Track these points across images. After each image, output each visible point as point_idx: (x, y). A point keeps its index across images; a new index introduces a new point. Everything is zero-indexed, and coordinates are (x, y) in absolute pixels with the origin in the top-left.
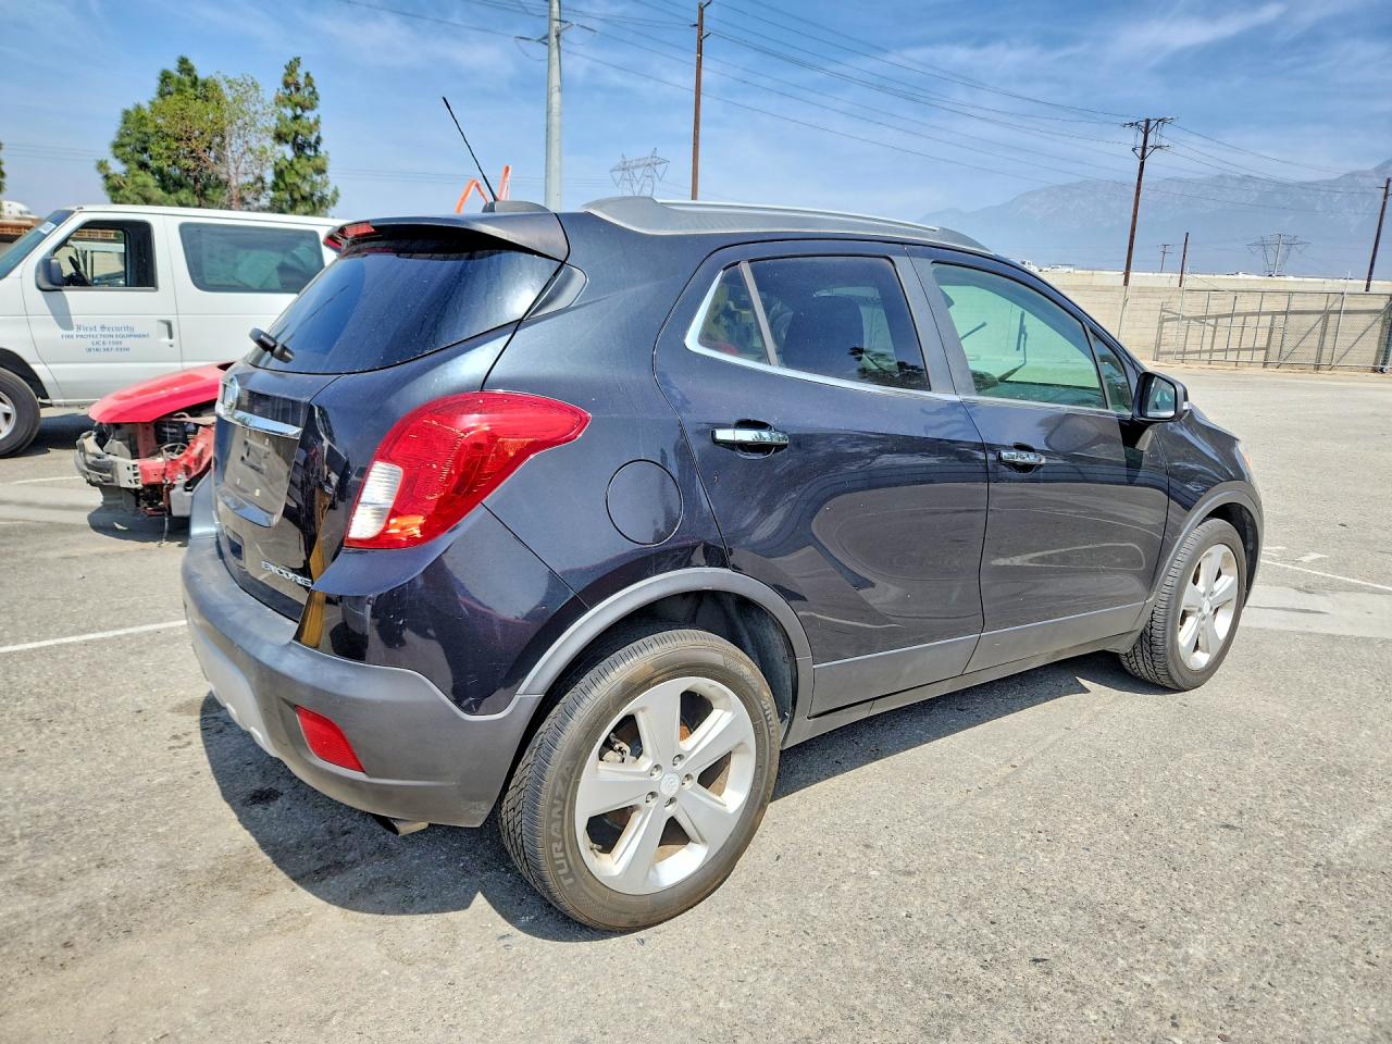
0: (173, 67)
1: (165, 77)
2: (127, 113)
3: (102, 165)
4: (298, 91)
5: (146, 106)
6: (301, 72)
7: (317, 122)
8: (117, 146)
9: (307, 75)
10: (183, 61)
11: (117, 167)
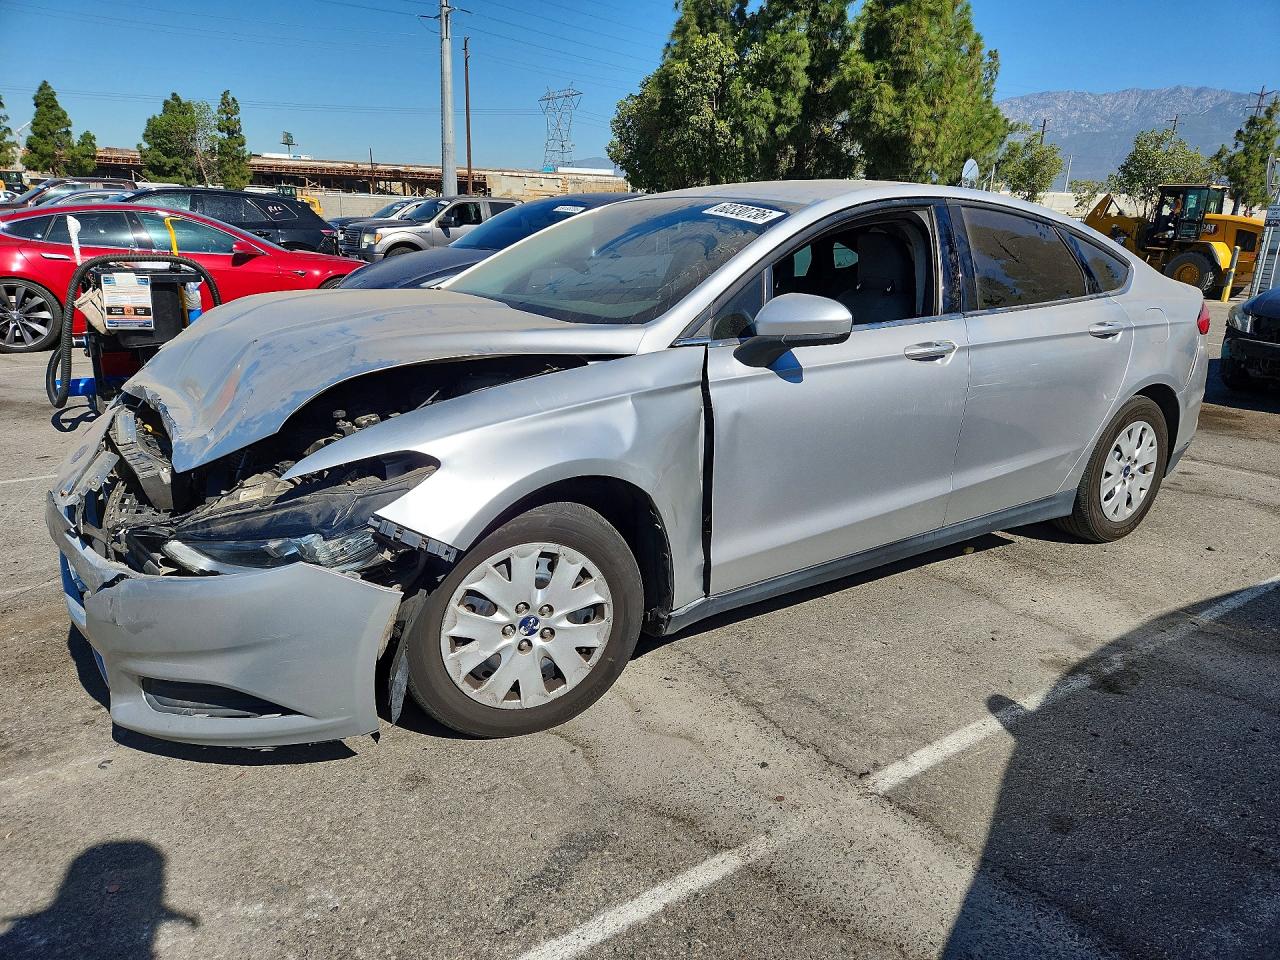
0: (169, 98)
1: (166, 103)
2: (149, 120)
3: (139, 146)
4: (229, 105)
5: (158, 117)
6: (230, 97)
7: (239, 121)
8: (145, 136)
9: (233, 99)
10: (174, 95)
11: (145, 146)
